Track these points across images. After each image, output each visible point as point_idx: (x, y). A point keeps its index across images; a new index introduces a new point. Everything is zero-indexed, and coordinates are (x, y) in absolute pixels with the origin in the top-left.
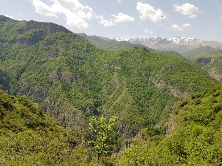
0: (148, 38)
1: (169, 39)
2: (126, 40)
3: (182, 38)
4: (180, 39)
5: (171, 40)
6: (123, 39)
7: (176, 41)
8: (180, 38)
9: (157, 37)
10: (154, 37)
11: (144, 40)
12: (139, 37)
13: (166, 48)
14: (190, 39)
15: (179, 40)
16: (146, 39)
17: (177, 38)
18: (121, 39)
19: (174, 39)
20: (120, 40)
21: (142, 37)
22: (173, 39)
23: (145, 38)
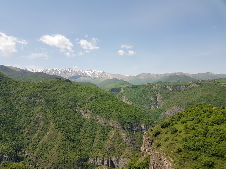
0: (63, 70)
1: (82, 71)
2: (40, 71)
3: (93, 71)
4: (92, 72)
5: (85, 73)
6: (35, 70)
7: (88, 74)
8: (91, 71)
9: (71, 70)
10: (68, 69)
11: (59, 72)
12: (54, 69)
13: (81, 80)
14: (100, 72)
15: (91, 73)
16: (61, 71)
17: (89, 71)
18: (34, 70)
19: (87, 72)
20: (33, 70)
21: (57, 69)
22: (85, 71)
23: (60, 69)
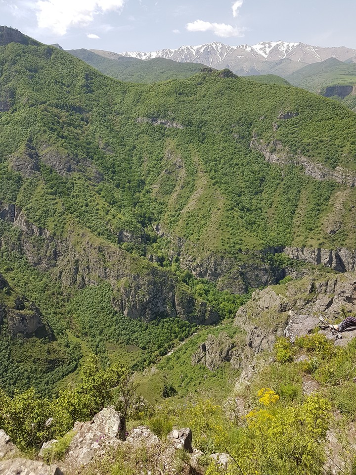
0: (203, 49)
1: (246, 48)
2: (154, 56)
3: (273, 44)
4: (270, 46)
5: (252, 50)
6: (145, 54)
7: (261, 53)
8: (269, 43)
9: (221, 46)
10: (214, 46)
11: (194, 53)
12: (183, 47)
13: (245, 69)
14: (291, 45)
15: (268, 50)
16: (198, 51)
17: (264, 44)
18: (143, 54)
19: (257, 47)
20: (141, 56)
21: (189, 47)
22: (254, 47)
23: (195, 48)
